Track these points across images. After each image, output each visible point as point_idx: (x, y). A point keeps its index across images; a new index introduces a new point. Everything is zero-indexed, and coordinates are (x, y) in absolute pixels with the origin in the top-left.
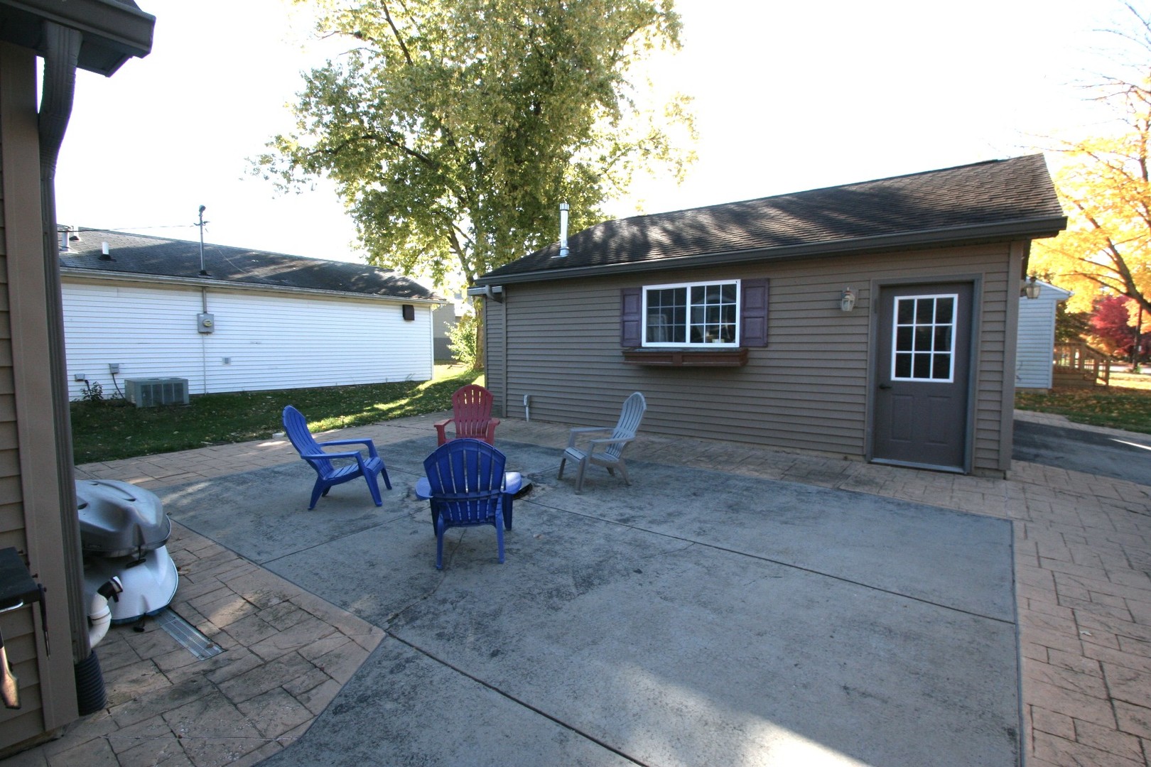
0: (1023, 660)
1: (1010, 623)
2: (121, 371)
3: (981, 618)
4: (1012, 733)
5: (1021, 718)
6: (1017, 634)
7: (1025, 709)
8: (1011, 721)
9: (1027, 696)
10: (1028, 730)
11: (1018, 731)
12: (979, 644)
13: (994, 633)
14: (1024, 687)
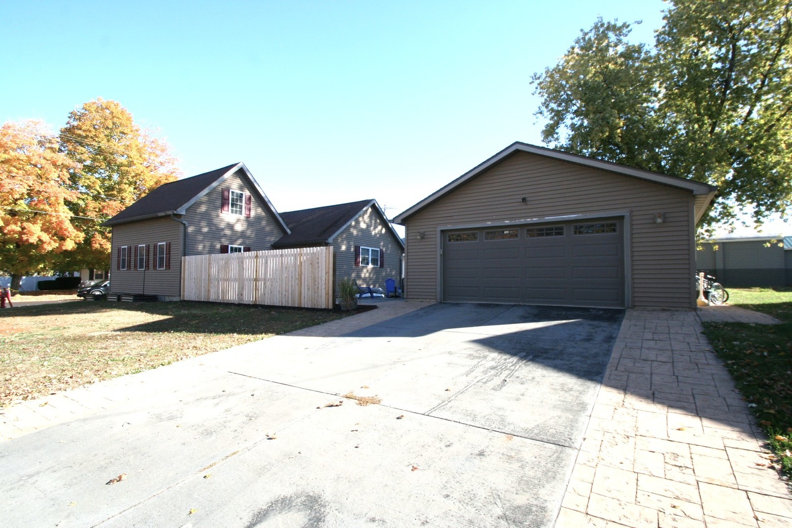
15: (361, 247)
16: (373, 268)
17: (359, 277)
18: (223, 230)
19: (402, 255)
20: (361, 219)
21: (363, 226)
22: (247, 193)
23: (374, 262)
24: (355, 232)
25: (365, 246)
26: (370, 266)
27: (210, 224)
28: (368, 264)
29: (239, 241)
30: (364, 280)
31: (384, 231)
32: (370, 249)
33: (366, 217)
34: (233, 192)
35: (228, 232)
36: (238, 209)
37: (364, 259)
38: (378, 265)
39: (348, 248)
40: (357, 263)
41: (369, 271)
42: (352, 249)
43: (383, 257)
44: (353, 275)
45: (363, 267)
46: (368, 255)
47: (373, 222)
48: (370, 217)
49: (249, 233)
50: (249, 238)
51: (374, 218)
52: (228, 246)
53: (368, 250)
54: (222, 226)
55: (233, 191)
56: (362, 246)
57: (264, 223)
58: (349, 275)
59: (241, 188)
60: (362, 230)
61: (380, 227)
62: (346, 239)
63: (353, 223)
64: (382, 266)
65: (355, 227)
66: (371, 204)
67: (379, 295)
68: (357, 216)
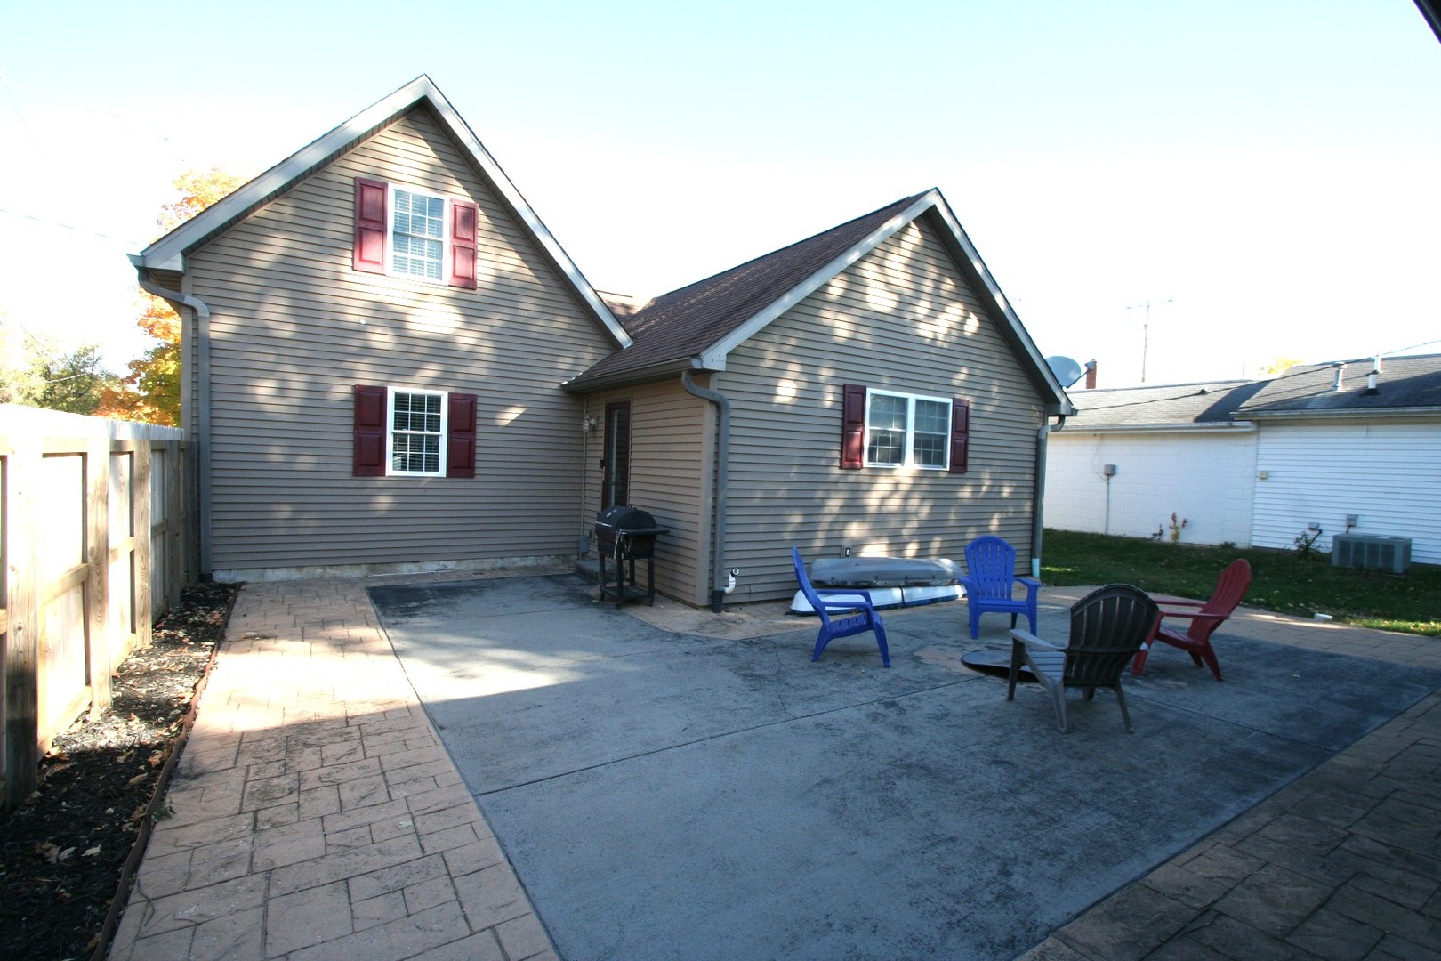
0: (453, 768)
1: (480, 795)
2: (1359, 524)
3: (508, 786)
4: (442, 728)
5: (439, 736)
6: (469, 787)
7: (439, 741)
8: (443, 733)
9: (441, 749)
10: (434, 733)
11: (439, 730)
12: (493, 764)
13: (487, 778)
14: (445, 752)
15: (870, 391)
16: (921, 475)
17: (854, 510)
18: (360, 331)
19: (1045, 423)
20: (869, 270)
21: (880, 300)
22: (458, 195)
23: (928, 449)
24: (842, 327)
25: (891, 386)
26: (909, 467)
27: (307, 309)
28: (898, 457)
29: (431, 371)
30: (881, 523)
31: (972, 324)
32: (912, 398)
33: (897, 262)
34: (399, 193)
35: (381, 339)
36: (426, 259)
37: (880, 440)
38: (941, 462)
39: (810, 394)
40: (850, 460)
41: (904, 488)
42: (830, 399)
43: (966, 431)
44: (834, 504)
45: (875, 473)
46: (903, 421)
47: (928, 286)
48: (915, 265)
49: (467, 339)
50: (469, 357)
51: (933, 272)
52: (381, 393)
53: (904, 402)
54: (355, 315)
55: (402, 187)
56: (878, 384)
57: (528, 306)
58: (813, 509)
59: (434, 178)
60: (874, 320)
61: (955, 311)
62: (800, 353)
63: (837, 289)
64: (960, 465)
65: (843, 304)
66: (918, 210)
67: (941, 592)
68: (853, 257)
